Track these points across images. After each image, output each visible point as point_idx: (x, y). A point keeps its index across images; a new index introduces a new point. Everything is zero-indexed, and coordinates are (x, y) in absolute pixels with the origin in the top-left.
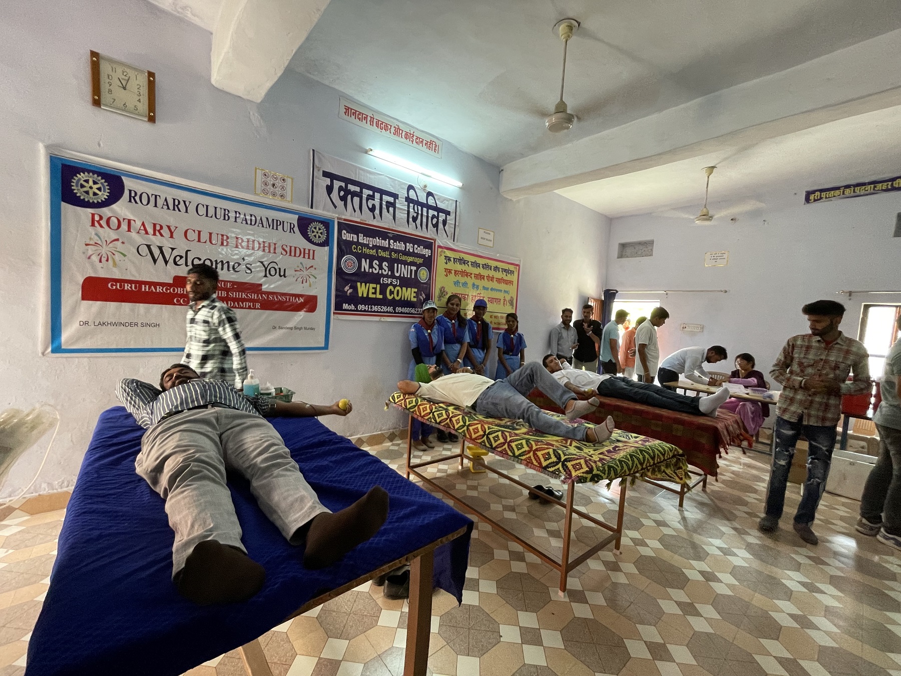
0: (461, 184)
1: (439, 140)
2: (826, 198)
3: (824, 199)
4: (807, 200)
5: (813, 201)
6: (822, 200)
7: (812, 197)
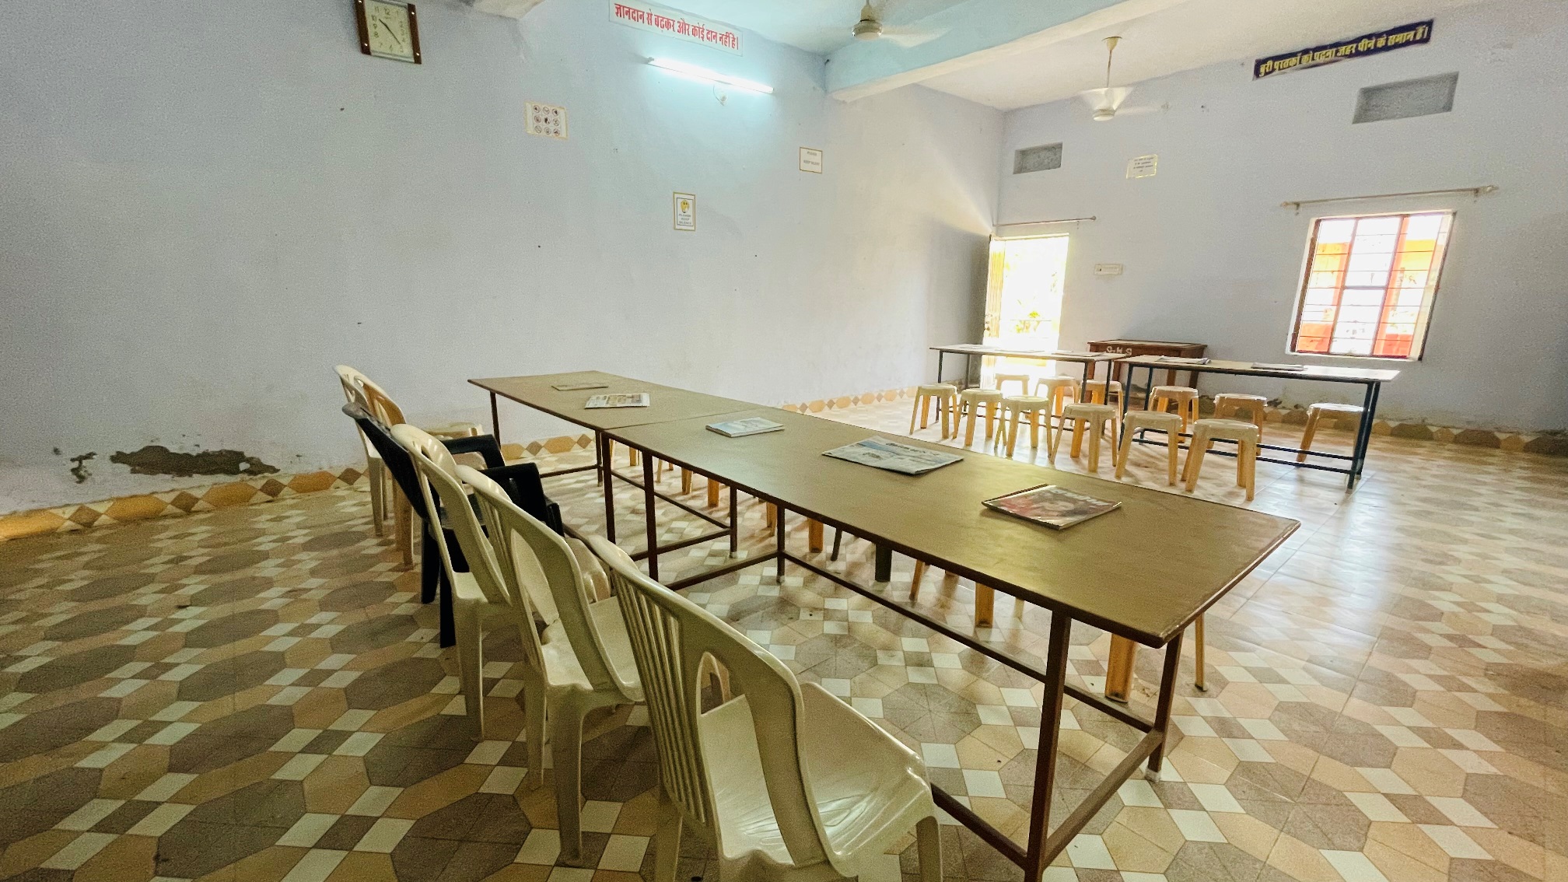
0: (771, 90)
1: (738, 30)
2: (1280, 69)
3: (1277, 72)
4: (1257, 73)
5: (1263, 74)
6: (1274, 73)
7: (1262, 70)
